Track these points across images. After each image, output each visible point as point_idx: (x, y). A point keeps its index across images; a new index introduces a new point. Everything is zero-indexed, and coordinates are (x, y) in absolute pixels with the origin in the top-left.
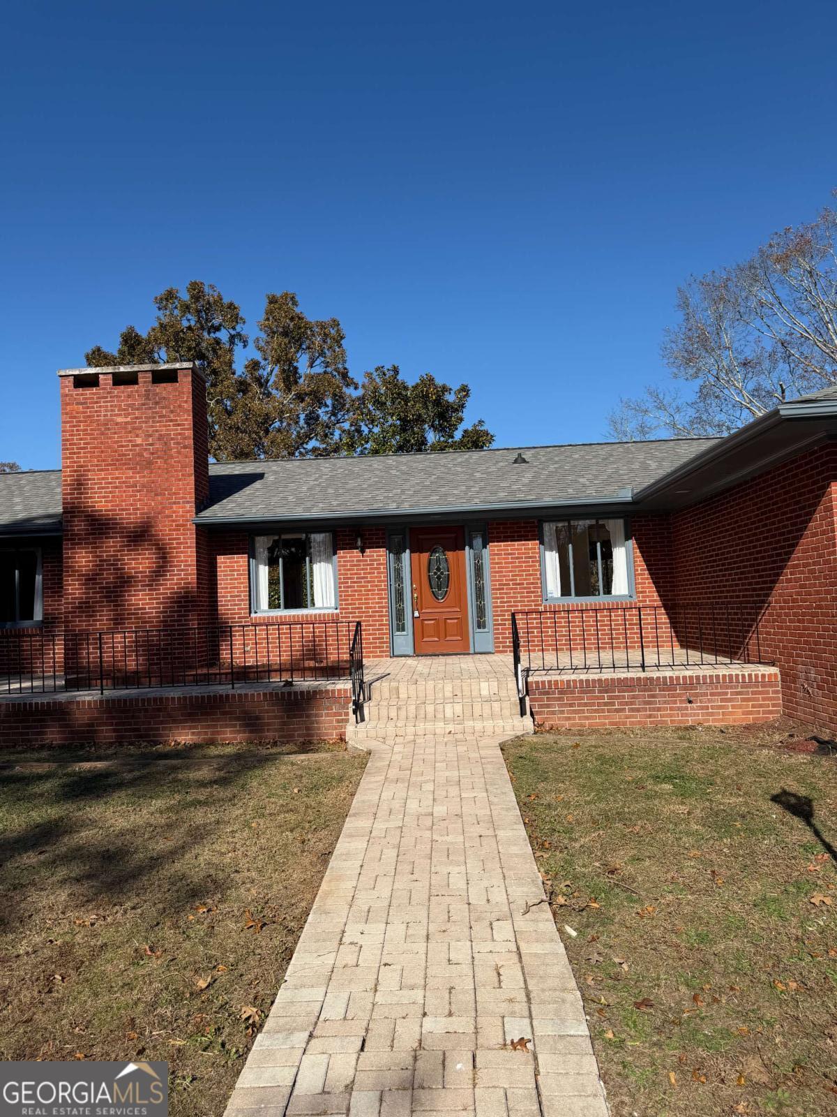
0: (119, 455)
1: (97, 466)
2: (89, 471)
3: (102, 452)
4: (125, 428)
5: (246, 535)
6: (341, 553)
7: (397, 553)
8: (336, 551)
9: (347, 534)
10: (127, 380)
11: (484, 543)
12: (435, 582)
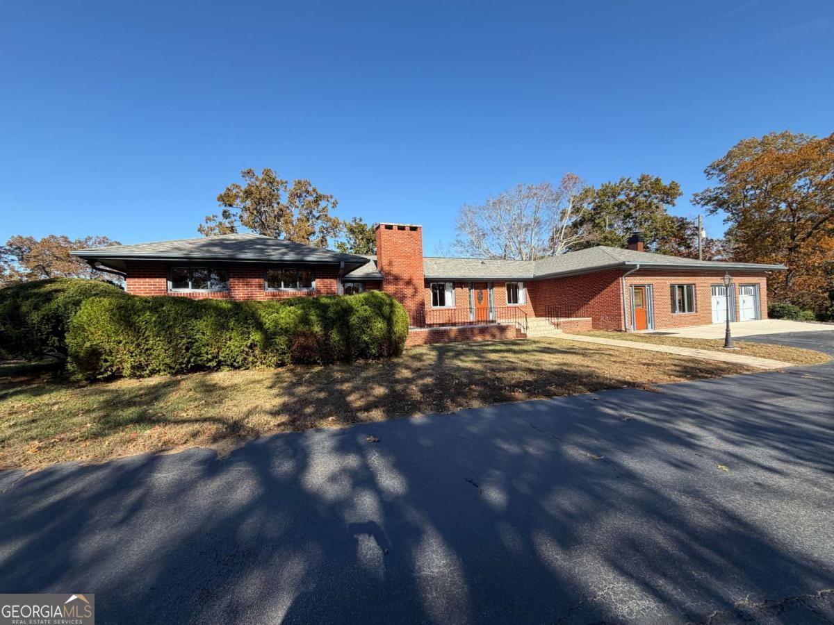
1: (396, 257)
4: (402, 245)
5: (428, 282)
6: (456, 289)
7: (470, 290)
8: (454, 288)
9: (458, 283)
10: (401, 228)
11: (492, 287)
12: (480, 299)
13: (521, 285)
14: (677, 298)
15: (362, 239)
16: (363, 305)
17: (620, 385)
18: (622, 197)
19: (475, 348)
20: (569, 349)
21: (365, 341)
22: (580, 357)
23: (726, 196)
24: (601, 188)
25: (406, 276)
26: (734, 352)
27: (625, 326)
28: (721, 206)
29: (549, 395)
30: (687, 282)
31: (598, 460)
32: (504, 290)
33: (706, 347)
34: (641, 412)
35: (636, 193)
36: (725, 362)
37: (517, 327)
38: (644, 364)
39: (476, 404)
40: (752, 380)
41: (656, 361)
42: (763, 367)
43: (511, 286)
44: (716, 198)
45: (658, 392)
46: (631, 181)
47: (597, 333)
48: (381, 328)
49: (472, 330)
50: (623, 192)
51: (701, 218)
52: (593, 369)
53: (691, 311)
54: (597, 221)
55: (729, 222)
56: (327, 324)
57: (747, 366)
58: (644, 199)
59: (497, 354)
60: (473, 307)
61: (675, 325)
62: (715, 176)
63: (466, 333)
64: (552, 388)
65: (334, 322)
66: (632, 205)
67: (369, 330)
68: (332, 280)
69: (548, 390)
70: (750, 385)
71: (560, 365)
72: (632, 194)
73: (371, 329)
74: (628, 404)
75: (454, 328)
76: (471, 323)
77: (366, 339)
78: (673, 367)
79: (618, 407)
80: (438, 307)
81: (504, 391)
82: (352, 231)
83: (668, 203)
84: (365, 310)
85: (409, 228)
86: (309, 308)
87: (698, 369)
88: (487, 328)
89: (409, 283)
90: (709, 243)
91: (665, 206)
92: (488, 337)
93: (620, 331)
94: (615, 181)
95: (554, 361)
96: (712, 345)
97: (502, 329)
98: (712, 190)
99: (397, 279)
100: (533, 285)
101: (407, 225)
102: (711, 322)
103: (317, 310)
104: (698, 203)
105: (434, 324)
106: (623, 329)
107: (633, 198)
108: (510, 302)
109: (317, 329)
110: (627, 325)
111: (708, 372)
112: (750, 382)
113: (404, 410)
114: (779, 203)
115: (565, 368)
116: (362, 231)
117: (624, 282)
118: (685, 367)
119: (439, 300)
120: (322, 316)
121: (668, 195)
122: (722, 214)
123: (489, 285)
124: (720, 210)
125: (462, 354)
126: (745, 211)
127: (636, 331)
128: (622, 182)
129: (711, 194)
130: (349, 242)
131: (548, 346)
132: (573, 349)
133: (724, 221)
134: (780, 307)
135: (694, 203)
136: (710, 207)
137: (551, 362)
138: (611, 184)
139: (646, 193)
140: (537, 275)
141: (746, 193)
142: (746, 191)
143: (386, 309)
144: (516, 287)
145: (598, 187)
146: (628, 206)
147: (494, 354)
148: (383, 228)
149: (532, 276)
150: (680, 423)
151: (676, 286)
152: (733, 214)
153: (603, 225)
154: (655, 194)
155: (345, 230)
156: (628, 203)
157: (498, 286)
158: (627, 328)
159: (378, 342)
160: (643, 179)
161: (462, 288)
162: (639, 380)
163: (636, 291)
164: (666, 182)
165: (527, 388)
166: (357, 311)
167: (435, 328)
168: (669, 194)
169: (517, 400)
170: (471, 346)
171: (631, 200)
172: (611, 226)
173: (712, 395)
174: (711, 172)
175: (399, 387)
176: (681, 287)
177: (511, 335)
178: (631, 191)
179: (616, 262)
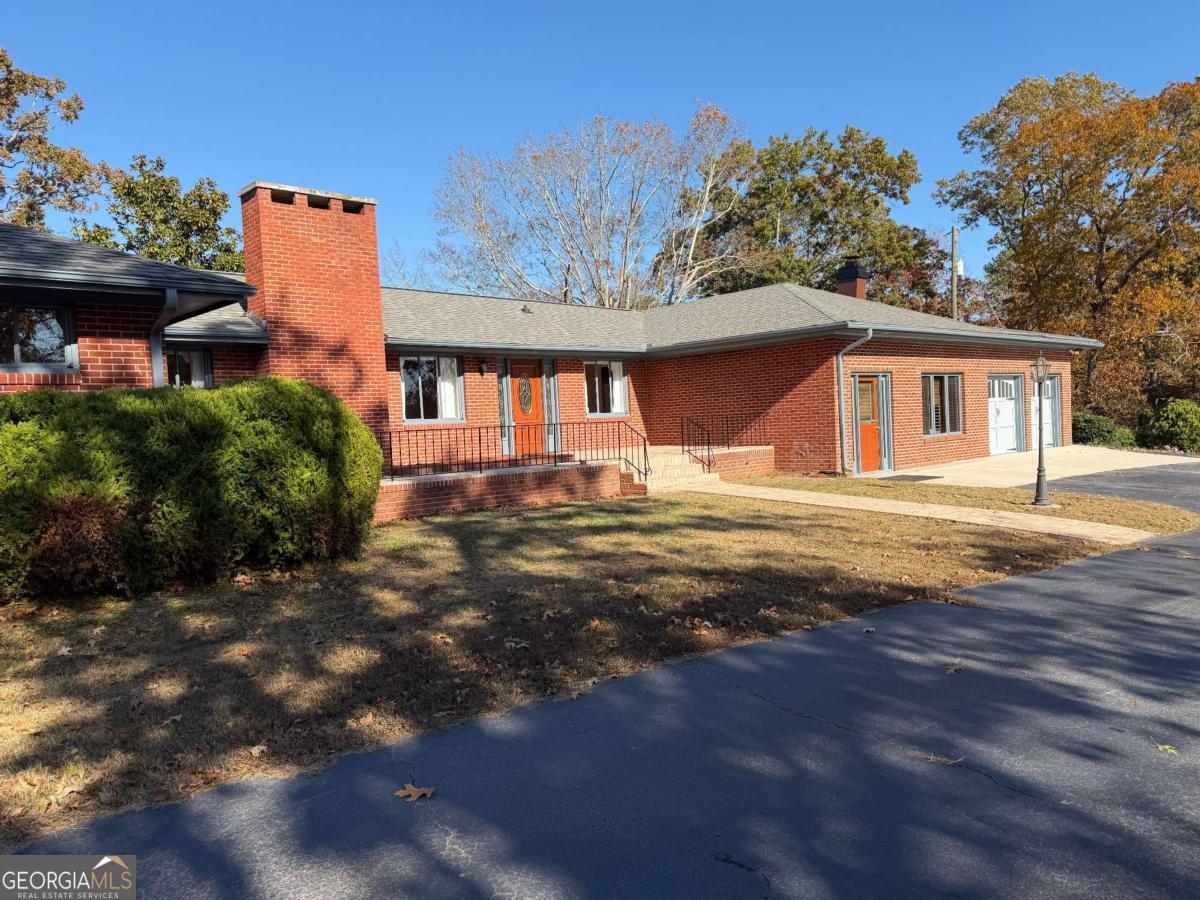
0: (318, 274)
1: (297, 281)
2: (290, 284)
3: (302, 268)
4: (322, 249)
5: (397, 355)
6: (467, 375)
7: (500, 377)
8: (461, 373)
9: (471, 360)
10: (319, 203)
11: (552, 373)
12: (523, 400)
13: (616, 367)
14: (934, 402)
15: (165, 221)
16: (252, 418)
17: (897, 594)
18: (808, 174)
19: (540, 524)
20: (753, 517)
21: (264, 518)
22: (787, 536)
23: (992, 191)
24: (768, 146)
25: (330, 334)
26: (1054, 513)
27: (843, 465)
28: (983, 210)
29: (770, 629)
30: (949, 369)
31: (954, 765)
32: (580, 379)
33: (1005, 504)
34: (970, 652)
35: (835, 167)
36: (1050, 535)
37: (623, 469)
38: (919, 547)
39: (623, 667)
40: (1111, 568)
41: (936, 539)
42: (1113, 542)
43: (596, 369)
44: (974, 195)
45: (974, 606)
46: (827, 139)
47: (789, 478)
48: (312, 483)
49: (521, 478)
50: (810, 163)
51: (956, 233)
52: (830, 563)
53: (955, 430)
54: (757, 224)
55: (998, 246)
56: (149, 474)
57: (1090, 542)
58: (852, 183)
59: (605, 538)
60: (509, 420)
61: (929, 460)
62: (977, 148)
63: (506, 485)
64: (772, 613)
65: (170, 467)
66: (825, 192)
67: (274, 488)
68: (133, 343)
69: (766, 618)
70: (1113, 579)
71: (757, 556)
72: (829, 169)
73: (282, 486)
74: (937, 637)
75: (477, 475)
76: (513, 462)
77: (268, 513)
78: (971, 551)
79: (921, 646)
80: (422, 422)
81: (671, 627)
82: (130, 193)
83: (894, 195)
84: (262, 433)
85: (341, 206)
86: (85, 427)
87: (1016, 552)
88: (557, 473)
89: (338, 352)
90: (965, 284)
91: (886, 202)
92: (559, 497)
93: (834, 474)
94: (796, 136)
95: (739, 548)
96: (1011, 499)
97: (591, 474)
98: (971, 177)
99: (302, 341)
100: (645, 368)
101: (335, 193)
102: (985, 453)
103: (112, 433)
104: (946, 202)
105: (419, 466)
106: (839, 470)
107: (828, 179)
108: (593, 409)
109: (116, 488)
110: (846, 460)
111: (1033, 555)
112: (1107, 573)
113: (454, 700)
114: (1080, 215)
115: (773, 564)
116: (165, 198)
117: (841, 366)
118: (992, 549)
119: (424, 404)
120: (132, 451)
121: (896, 178)
122: (986, 228)
123: (546, 367)
124: (983, 220)
125: (521, 542)
126: (1026, 226)
127: (863, 475)
128: (808, 137)
129: (966, 184)
130: (121, 228)
131: (706, 513)
132: (760, 517)
133: (990, 242)
134: (1086, 421)
135: (939, 199)
136: (966, 211)
137: (735, 549)
138: (790, 141)
139: (855, 169)
140: (654, 345)
141: (1027, 189)
142: (1029, 185)
143: (322, 428)
144: (606, 374)
145: (761, 146)
146: (818, 194)
147: (598, 538)
148: (264, 198)
149: (643, 348)
150: (1050, 669)
151: (932, 377)
152: (1005, 230)
153: (770, 234)
154: (871, 173)
155: (106, 189)
156: (818, 187)
157: (568, 371)
158: (847, 467)
159: (303, 520)
160: (849, 137)
161: (481, 372)
162: (927, 582)
163: (863, 385)
164: (892, 152)
165: (720, 616)
166: (239, 435)
167: (427, 477)
168: (898, 176)
169: (708, 646)
170: (527, 519)
171: (827, 181)
172: (785, 236)
173: (1066, 604)
174: (970, 139)
175: (402, 641)
176: (939, 379)
177: (609, 488)
178: (826, 161)
179: (829, 322)
